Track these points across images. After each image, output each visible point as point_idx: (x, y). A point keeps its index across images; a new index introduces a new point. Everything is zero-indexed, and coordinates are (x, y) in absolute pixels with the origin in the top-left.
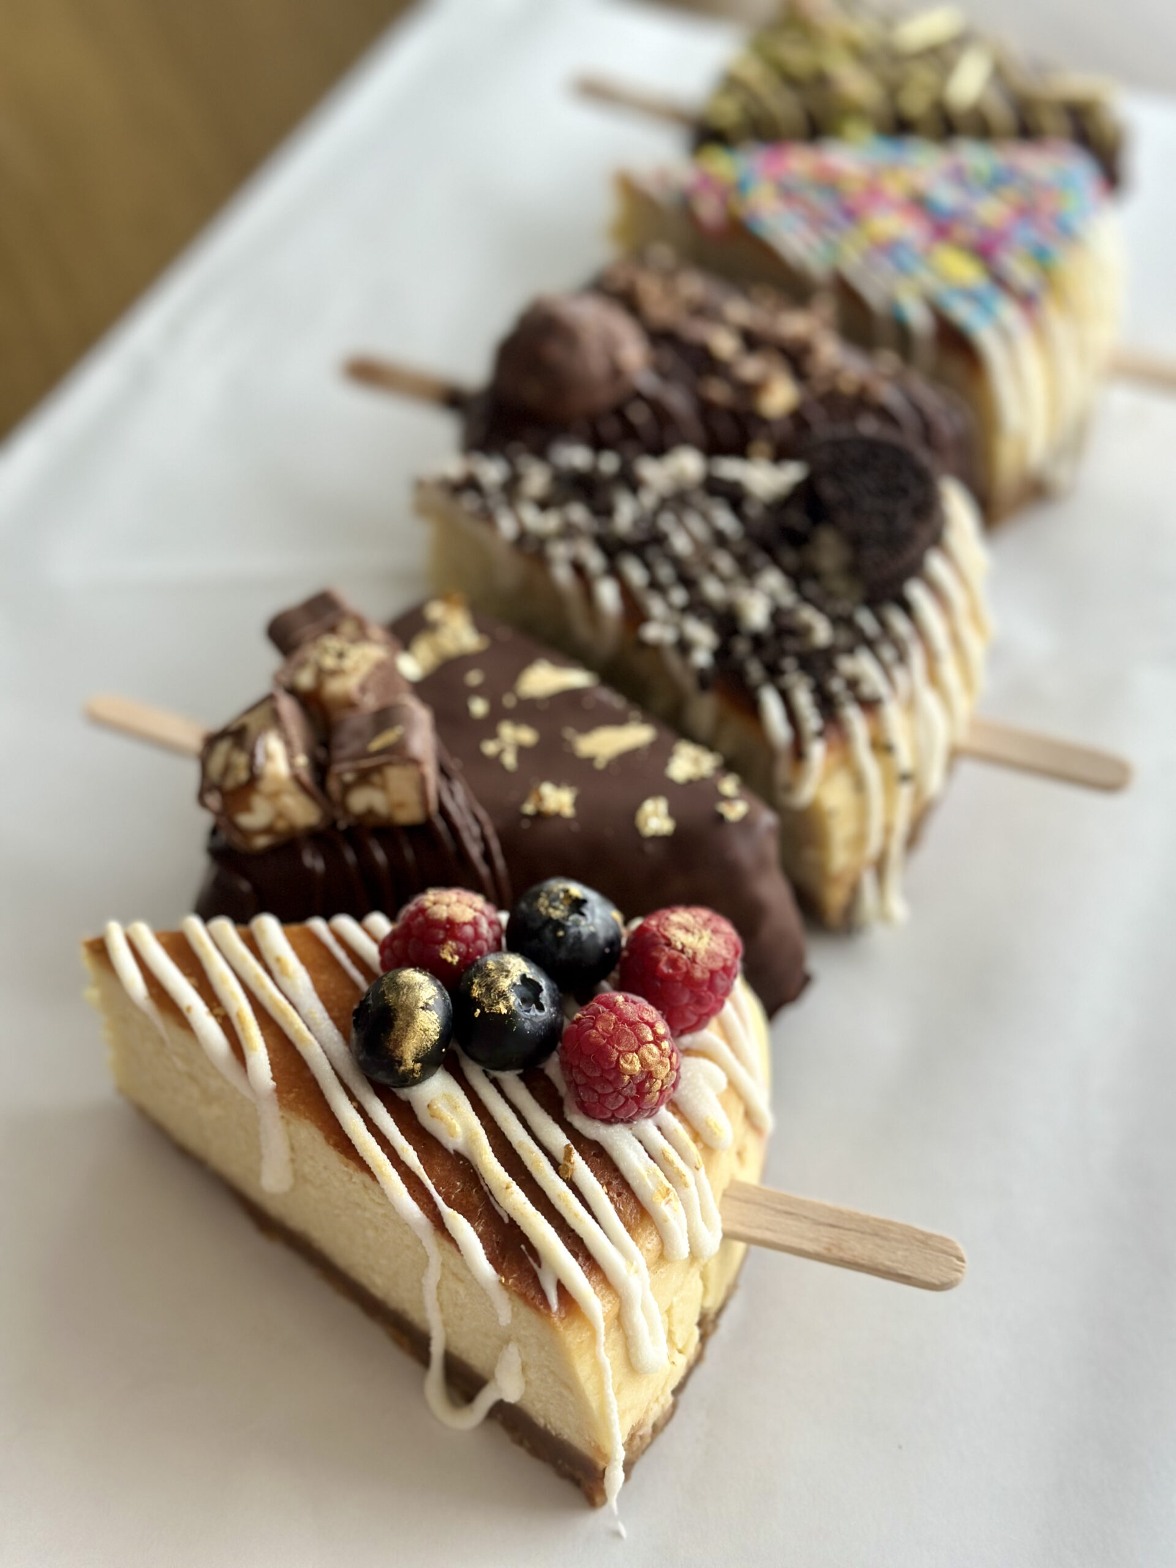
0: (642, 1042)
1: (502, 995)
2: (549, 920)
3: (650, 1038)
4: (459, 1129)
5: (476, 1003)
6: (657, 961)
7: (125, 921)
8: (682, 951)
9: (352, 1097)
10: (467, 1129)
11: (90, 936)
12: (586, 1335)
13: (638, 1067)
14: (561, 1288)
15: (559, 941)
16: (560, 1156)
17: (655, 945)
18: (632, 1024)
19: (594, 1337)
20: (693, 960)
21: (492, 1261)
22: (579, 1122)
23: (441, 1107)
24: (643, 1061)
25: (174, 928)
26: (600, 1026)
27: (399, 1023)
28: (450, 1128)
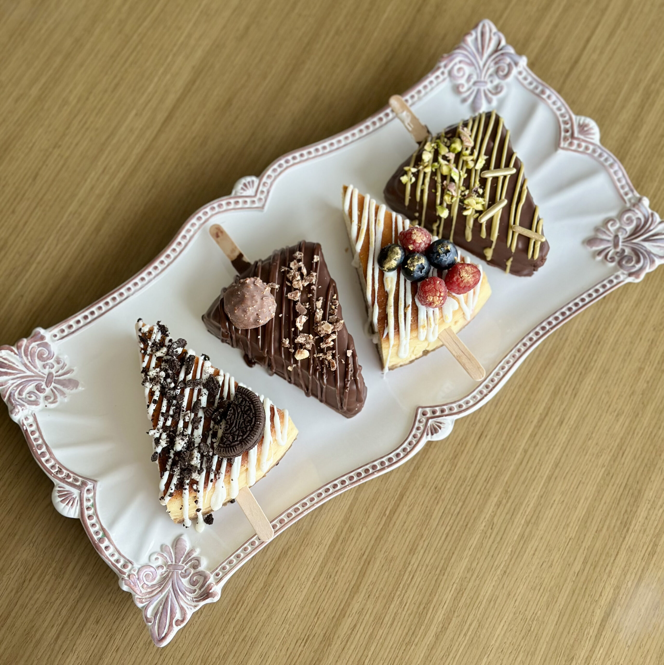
0: (436, 295)
1: (414, 266)
2: (438, 252)
3: (438, 295)
4: (389, 287)
5: (407, 264)
6: (454, 277)
7: (354, 187)
8: (461, 278)
9: (373, 265)
10: (391, 289)
11: (346, 185)
12: (387, 346)
13: (431, 300)
14: (388, 334)
15: (437, 258)
16: (407, 306)
17: (456, 273)
18: (436, 290)
19: (389, 347)
20: (462, 281)
21: (378, 320)
22: (416, 300)
23: (389, 280)
24: (433, 299)
25: (363, 195)
26: (429, 286)
27: (387, 260)
28: (388, 286)
